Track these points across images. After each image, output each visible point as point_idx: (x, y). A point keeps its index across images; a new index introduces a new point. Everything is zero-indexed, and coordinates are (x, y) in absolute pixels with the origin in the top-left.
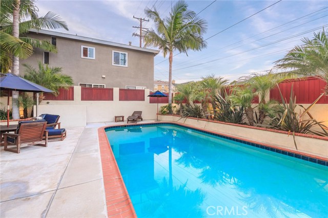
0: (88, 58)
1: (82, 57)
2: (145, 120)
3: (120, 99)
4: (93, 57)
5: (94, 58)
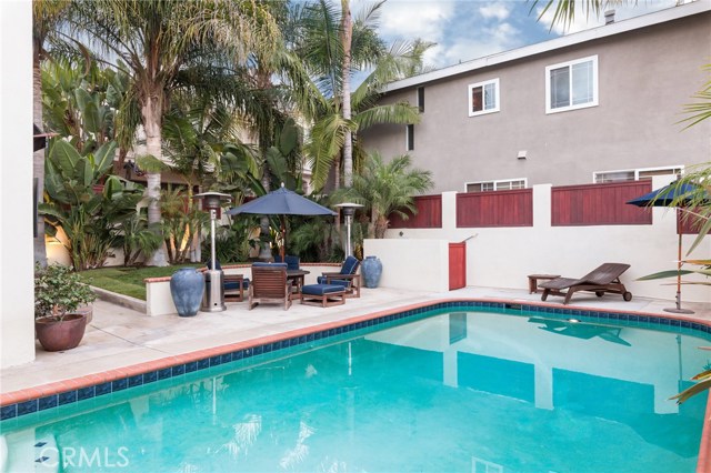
0: (484, 111)
1: (471, 113)
2: (642, 299)
3: (556, 221)
4: (494, 106)
5: (497, 108)
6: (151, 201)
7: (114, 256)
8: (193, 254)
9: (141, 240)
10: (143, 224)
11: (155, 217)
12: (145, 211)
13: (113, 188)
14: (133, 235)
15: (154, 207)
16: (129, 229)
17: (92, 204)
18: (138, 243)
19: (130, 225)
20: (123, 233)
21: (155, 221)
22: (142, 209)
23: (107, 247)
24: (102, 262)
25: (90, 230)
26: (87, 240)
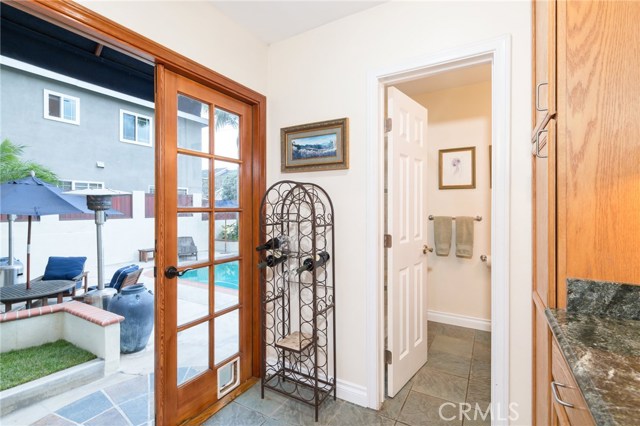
0: (62, 120)
1: (47, 116)
3: (147, 215)
4: (74, 119)
5: (77, 122)
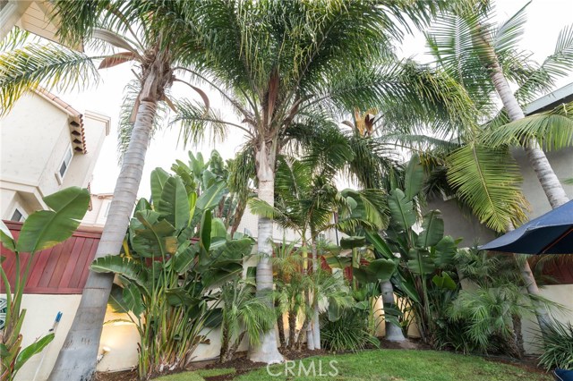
6: (261, 256)
7: (207, 342)
8: (310, 336)
9: (246, 318)
10: (250, 290)
11: (266, 280)
12: (254, 272)
13: (213, 234)
14: (235, 309)
15: (265, 266)
16: (231, 299)
17: (183, 258)
18: (241, 321)
19: (232, 292)
20: (221, 305)
21: (265, 286)
22: (249, 268)
23: (198, 328)
24: (187, 356)
25: (175, 300)
26: (169, 318)
